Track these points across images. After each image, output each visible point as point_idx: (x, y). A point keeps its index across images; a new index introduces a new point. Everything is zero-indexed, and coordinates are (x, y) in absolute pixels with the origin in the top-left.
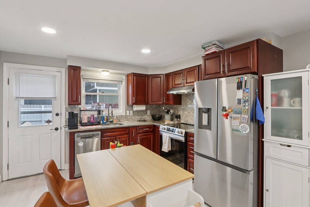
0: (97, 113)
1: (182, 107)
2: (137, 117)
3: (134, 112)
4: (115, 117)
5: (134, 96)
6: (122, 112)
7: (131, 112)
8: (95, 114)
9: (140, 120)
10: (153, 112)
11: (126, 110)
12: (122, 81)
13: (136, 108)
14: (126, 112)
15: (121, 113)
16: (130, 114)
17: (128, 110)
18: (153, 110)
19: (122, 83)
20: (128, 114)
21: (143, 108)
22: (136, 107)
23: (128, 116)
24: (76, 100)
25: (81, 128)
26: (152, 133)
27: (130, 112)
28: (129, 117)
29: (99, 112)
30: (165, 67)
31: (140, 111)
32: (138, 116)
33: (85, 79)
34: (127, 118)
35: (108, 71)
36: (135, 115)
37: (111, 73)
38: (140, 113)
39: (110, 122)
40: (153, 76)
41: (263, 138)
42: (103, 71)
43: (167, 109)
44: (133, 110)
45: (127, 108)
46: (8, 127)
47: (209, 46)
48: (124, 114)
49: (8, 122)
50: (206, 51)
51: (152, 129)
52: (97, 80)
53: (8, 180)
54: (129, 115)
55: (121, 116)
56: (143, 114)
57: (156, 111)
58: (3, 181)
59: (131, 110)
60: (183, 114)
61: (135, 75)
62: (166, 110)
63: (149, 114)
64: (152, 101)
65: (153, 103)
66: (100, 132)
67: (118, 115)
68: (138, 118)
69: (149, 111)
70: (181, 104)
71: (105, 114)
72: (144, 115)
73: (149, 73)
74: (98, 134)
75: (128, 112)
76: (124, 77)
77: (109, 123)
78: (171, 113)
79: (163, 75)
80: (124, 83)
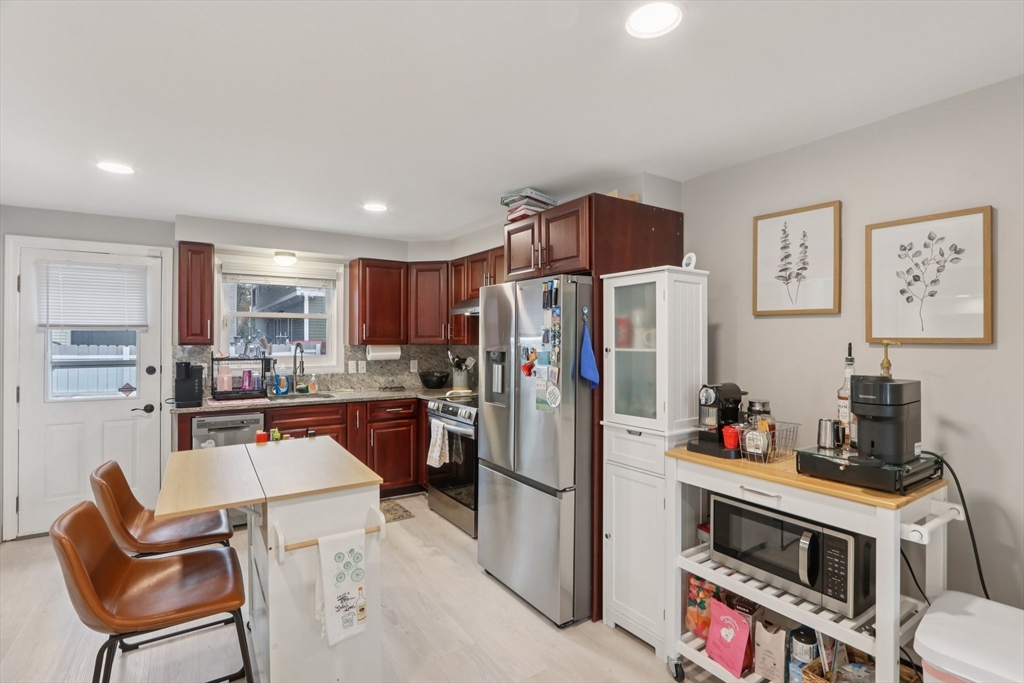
0: (260, 366)
2: (380, 377)
3: (369, 364)
4: (313, 378)
5: (364, 321)
6: (334, 363)
7: (362, 364)
8: (256, 369)
9: (388, 386)
10: (426, 366)
11: (347, 358)
12: (334, 281)
13: (375, 353)
14: (346, 365)
15: (334, 367)
16: (357, 370)
17: (352, 359)
18: (426, 360)
19: (335, 285)
20: (352, 370)
21: (394, 353)
22: (373, 351)
23: (352, 375)
24: (199, 332)
25: (210, 404)
26: (414, 420)
27: (357, 365)
28: (355, 379)
29: (267, 364)
30: (452, 243)
31: (388, 362)
32: (383, 375)
33: (228, 276)
34: (349, 381)
35: (294, 255)
36: (373, 374)
37: (300, 259)
38: (388, 368)
39: (300, 391)
40: (419, 267)
41: (602, 419)
42: (277, 254)
43: (457, 357)
44: (365, 359)
45: (349, 354)
46: (18, 400)
47: (514, 201)
48: (341, 370)
49: (18, 388)
50: (511, 211)
51: (412, 411)
52: (263, 278)
53: (18, 539)
54: (355, 372)
55: (333, 375)
56: (397, 371)
57: (435, 363)
58: (5, 541)
59: (361, 360)
61: (367, 263)
62: (456, 359)
63: (416, 371)
64: (417, 335)
65: (421, 340)
66: (260, 416)
67: (322, 372)
68: (382, 380)
69: (416, 361)
71: (282, 369)
72: (401, 372)
73: (410, 259)
74: (257, 421)
75: (352, 364)
76: (341, 269)
77: (296, 393)
78: (466, 366)
79: (447, 262)
80: (340, 284)
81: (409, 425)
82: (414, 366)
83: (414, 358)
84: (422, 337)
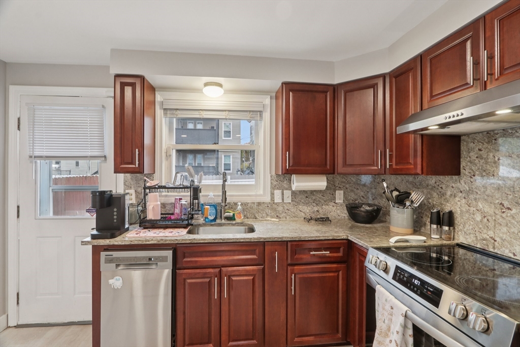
0: (190, 194)
1: (462, 183)
2: (305, 207)
3: (294, 194)
4: (239, 207)
5: (288, 149)
6: (261, 192)
7: (288, 193)
8: (186, 197)
9: (314, 216)
10: (352, 196)
11: (273, 188)
12: (260, 112)
13: (300, 183)
14: (272, 194)
15: (261, 195)
16: (283, 200)
17: (278, 189)
18: (352, 191)
19: (261, 116)
20: (278, 199)
21: (319, 183)
22: (297, 182)
23: (277, 204)
26: (343, 265)
27: (283, 194)
28: (280, 209)
29: (195, 192)
31: (313, 192)
32: (307, 204)
33: (169, 112)
34: (275, 210)
35: (220, 85)
36: (298, 203)
38: (314, 198)
39: (228, 218)
40: (348, 86)
43: (396, 190)
44: (290, 188)
45: (275, 183)
46: (18, 216)
48: (267, 199)
49: (18, 207)
51: (340, 254)
52: (197, 113)
53: (18, 326)
54: (280, 201)
55: (259, 204)
56: (323, 202)
58: (10, 327)
59: (287, 189)
60: (468, 211)
61: (290, 87)
62: (395, 193)
63: (341, 201)
64: (345, 164)
65: (350, 170)
66: (169, 254)
67: (249, 200)
68: (307, 210)
69: (342, 192)
70: (458, 173)
72: (326, 202)
73: (336, 81)
74: (164, 259)
75: (278, 193)
76: (267, 101)
77: (223, 221)
78: (412, 202)
79: (383, 76)
80: (267, 115)
81: (337, 271)
82: (340, 196)
83: (340, 189)
84: (351, 165)
